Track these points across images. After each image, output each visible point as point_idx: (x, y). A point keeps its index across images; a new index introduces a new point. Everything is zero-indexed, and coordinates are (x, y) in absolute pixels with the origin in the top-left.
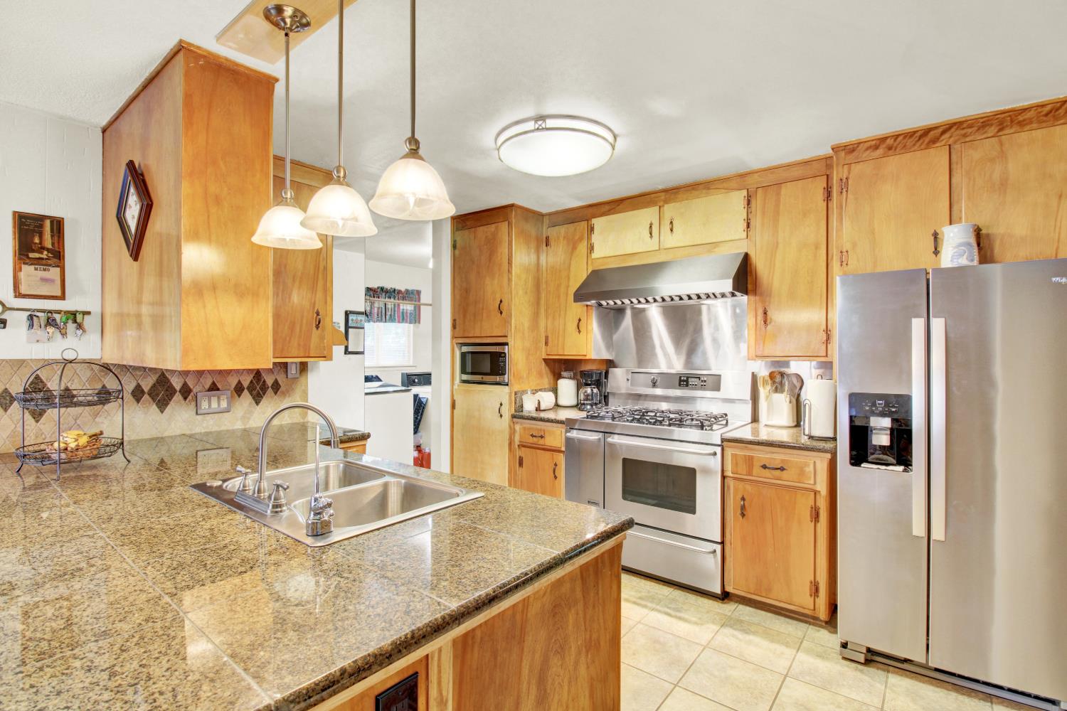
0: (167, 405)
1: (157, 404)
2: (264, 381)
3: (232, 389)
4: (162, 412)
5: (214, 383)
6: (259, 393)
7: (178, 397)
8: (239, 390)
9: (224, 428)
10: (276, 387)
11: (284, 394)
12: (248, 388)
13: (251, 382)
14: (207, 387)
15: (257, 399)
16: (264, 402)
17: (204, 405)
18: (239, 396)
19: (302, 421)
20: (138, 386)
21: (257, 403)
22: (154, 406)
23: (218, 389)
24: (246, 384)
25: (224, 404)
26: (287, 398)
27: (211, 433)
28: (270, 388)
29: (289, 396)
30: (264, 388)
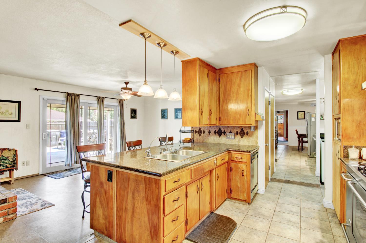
0: (221, 136)
1: (219, 135)
2: (244, 132)
3: (235, 133)
4: (220, 137)
5: (231, 131)
6: (242, 135)
7: (223, 134)
8: (237, 133)
9: (233, 143)
10: (247, 134)
11: (250, 136)
12: (239, 133)
13: (240, 131)
14: (229, 132)
15: (242, 136)
16: (244, 137)
17: (228, 137)
18: (237, 135)
19: (256, 145)
20: (215, 131)
21: (242, 138)
22: (218, 136)
23: (232, 133)
24: (239, 132)
25: (233, 137)
26: (251, 137)
27: (230, 144)
28: (246, 134)
29: (252, 137)
30: (244, 133)
